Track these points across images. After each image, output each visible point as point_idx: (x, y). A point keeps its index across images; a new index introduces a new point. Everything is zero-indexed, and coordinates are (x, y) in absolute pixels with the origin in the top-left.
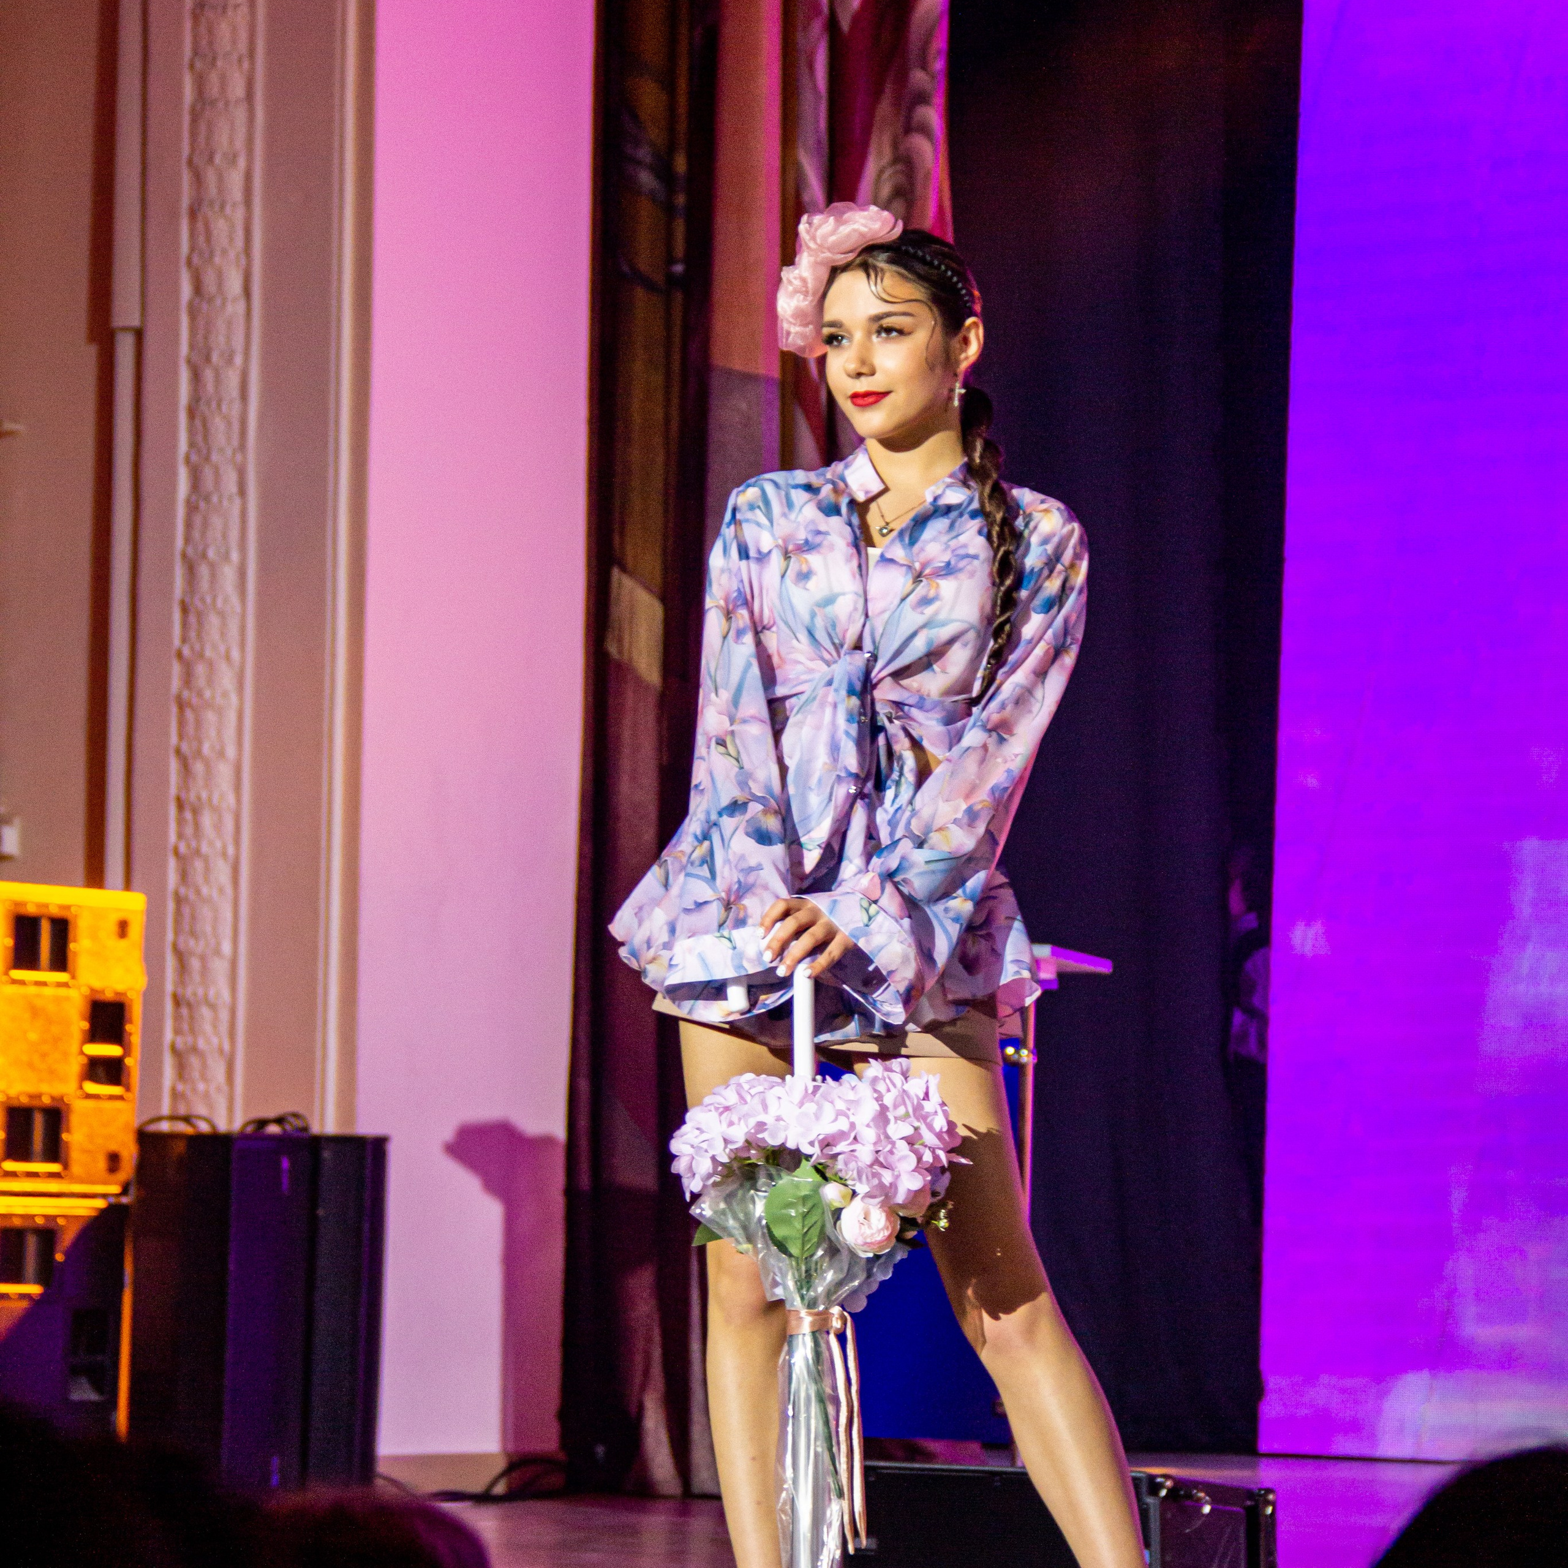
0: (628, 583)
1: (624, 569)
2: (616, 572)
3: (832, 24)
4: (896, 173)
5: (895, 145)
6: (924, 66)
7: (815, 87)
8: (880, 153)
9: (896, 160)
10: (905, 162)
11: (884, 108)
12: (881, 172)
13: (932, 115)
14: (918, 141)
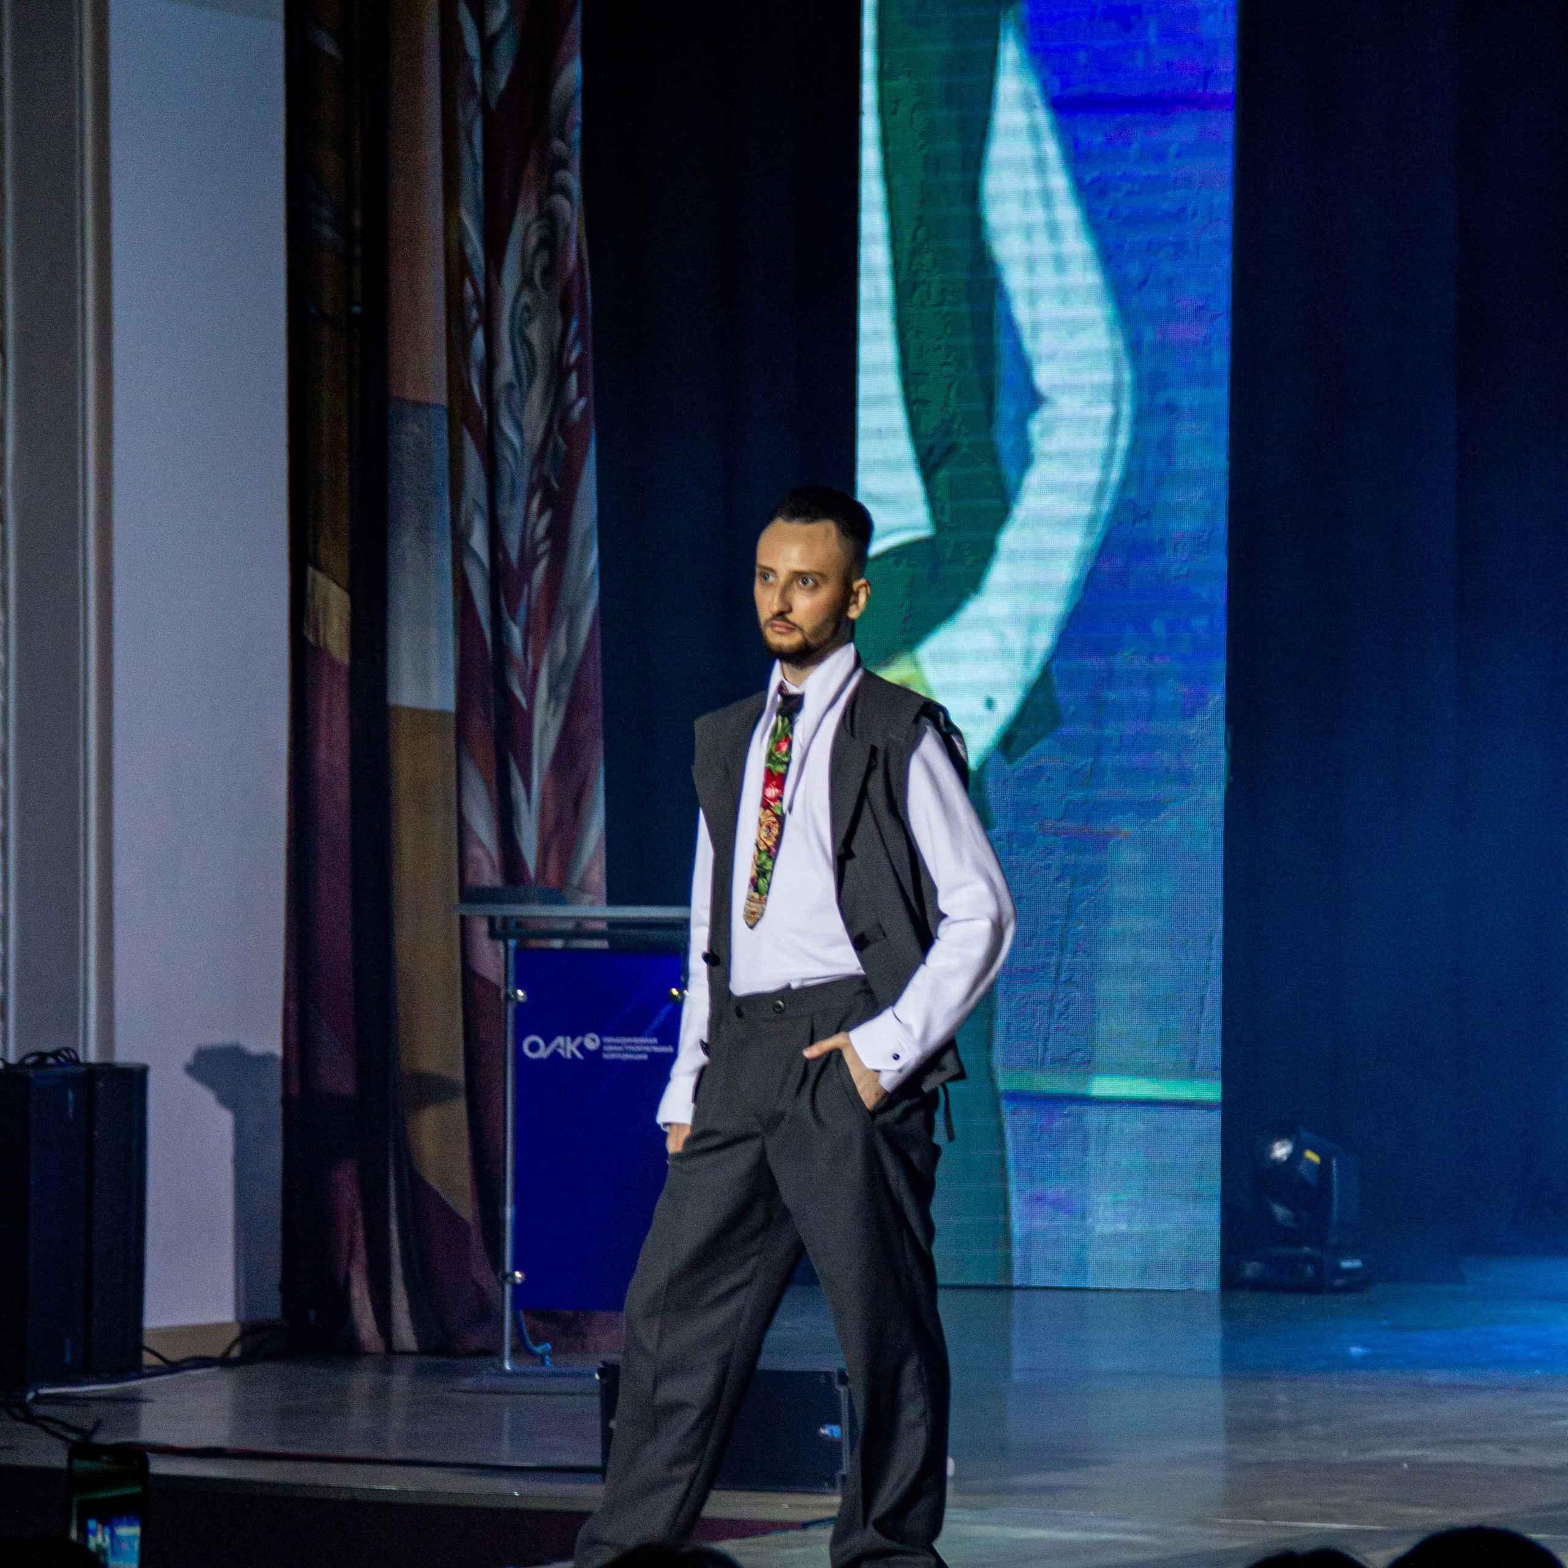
0: (321, 578)
1: (318, 567)
2: (311, 570)
3: (484, 104)
4: (540, 227)
5: (540, 203)
6: (563, 137)
7: (474, 157)
8: (527, 210)
9: (541, 216)
10: (549, 218)
11: (530, 170)
12: (528, 227)
13: (573, 179)
14: (559, 200)
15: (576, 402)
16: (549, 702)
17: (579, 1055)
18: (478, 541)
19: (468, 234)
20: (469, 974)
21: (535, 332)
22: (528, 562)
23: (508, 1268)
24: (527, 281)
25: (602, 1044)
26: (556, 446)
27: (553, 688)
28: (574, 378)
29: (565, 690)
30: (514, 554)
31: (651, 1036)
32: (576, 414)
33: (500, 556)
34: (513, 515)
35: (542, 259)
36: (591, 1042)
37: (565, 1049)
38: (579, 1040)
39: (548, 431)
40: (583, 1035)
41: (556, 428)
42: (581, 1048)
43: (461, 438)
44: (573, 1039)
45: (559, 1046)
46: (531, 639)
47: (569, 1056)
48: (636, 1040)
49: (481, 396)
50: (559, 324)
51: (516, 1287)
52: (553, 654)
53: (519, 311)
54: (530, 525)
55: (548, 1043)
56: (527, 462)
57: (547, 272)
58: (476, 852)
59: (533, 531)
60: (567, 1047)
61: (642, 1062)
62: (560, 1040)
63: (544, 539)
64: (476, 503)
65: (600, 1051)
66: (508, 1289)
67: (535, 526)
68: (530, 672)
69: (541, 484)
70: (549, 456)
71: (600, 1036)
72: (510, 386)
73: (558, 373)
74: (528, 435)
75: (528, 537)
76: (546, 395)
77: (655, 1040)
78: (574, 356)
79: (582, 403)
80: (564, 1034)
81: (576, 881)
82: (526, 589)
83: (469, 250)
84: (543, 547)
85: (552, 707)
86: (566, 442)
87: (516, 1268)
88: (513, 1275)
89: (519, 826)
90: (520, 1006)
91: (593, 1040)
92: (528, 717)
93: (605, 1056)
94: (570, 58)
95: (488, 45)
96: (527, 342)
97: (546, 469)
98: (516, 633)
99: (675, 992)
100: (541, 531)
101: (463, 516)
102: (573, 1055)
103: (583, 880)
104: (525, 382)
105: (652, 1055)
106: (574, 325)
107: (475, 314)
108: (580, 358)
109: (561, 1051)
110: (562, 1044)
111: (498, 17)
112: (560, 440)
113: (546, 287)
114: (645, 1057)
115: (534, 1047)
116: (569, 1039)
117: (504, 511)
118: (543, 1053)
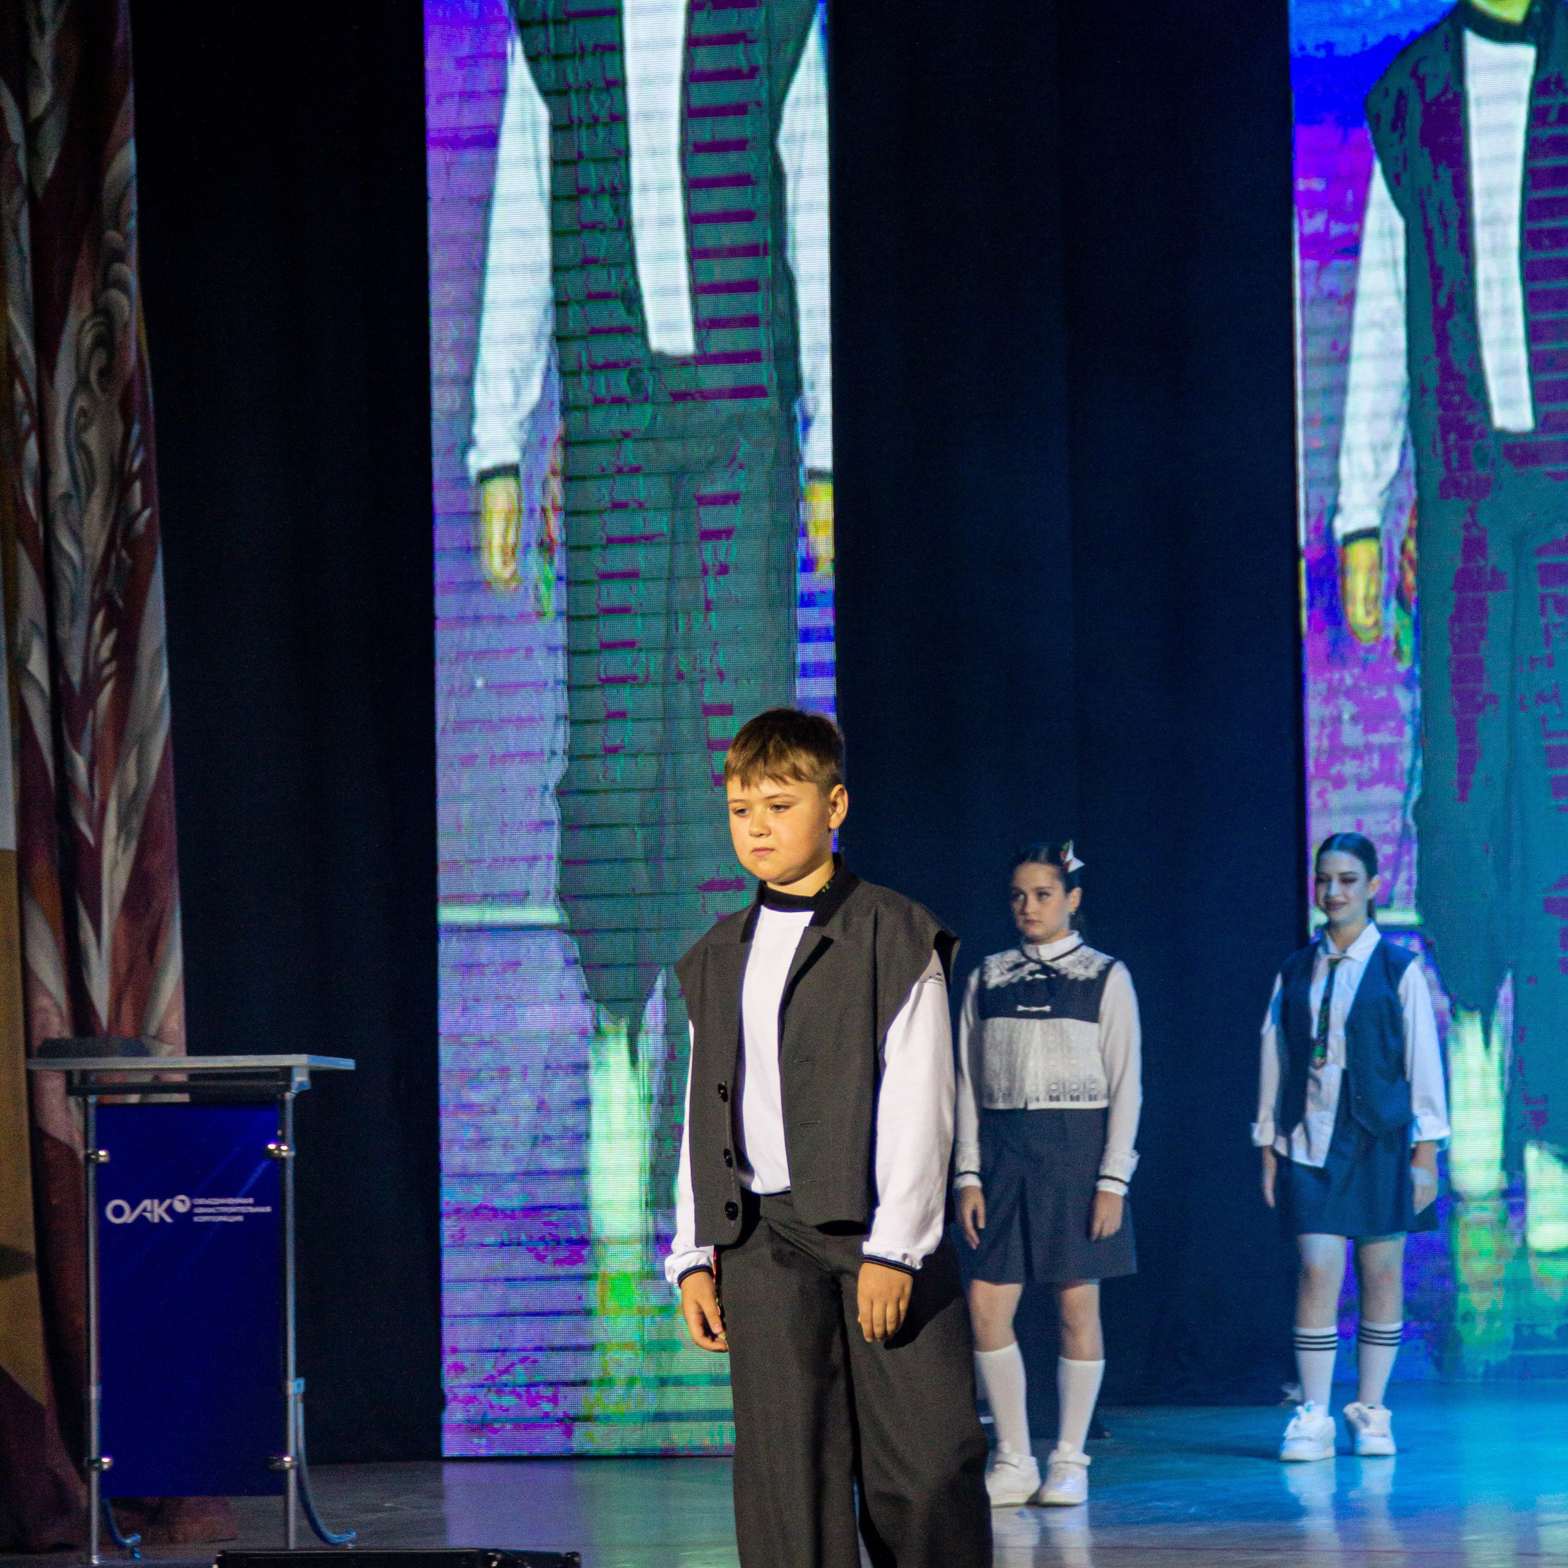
3: (30, 194)
4: (94, 326)
5: (94, 299)
7: (21, 251)
8: (80, 308)
9: (96, 312)
10: (104, 313)
11: (83, 263)
12: (83, 323)
13: (129, 272)
14: (115, 294)
15: (139, 513)
16: (118, 838)
17: (168, 1219)
18: (37, 665)
19: (17, 335)
20: (38, 1135)
21: (92, 438)
22: (92, 686)
23: (94, 1455)
24: (83, 383)
25: (193, 1206)
26: (119, 559)
27: (123, 823)
28: (137, 486)
29: (136, 823)
30: (76, 678)
31: (246, 1196)
32: (141, 525)
33: (61, 681)
34: (74, 636)
35: (99, 359)
36: (181, 1204)
37: (152, 1212)
38: (167, 1202)
39: (110, 545)
40: (172, 1196)
41: (119, 541)
42: (170, 1210)
43: (15, 557)
44: (161, 1203)
45: (145, 1210)
46: (97, 770)
47: (156, 1220)
48: (230, 1201)
49: (36, 508)
50: (119, 429)
51: (103, 1475)
52: (123, 785)
53: (74, 415)
54: (93, 648)
55: (133, 1208)
56: (88, 577)
57: (103, 373)
58: (43, 1002)
59: (97, 651)
60: (155, 1210)
61: (236, 1223)
62: (146, 1203)
63: (108, 661)
64: (34, 625)
65: (190, 1214)
66: (94, 1476)
67: (99, 647)
68: (96, 804)
69: (105, 601)
70: (112, 568)
71: (191, 1196)
72: (67, 497)
73: (121, 482)
74: (88, 550)
75: (91, 661)
76: (106, 506)
77: (251, 1201)
78: (136, 464)
79: (147, 513)
80: (152, 1197)
81: (152, 1030)
82: (91, 714)
83: (18, 351)
84: (109, 670)
85: (122, 842)
86: (131, 555)
87: (103, 1453)
88: (99, 1460)
89: (89, 974)
90: (100, 1166)
91: (183, 1201)
92: (96, 854)
93: (196, 1219)
94: (122, 144)
95: (32, 129)
96: (84, 448)
97: (110, 584)
98: (81, 763)
99: (272, 1146)
100: (105, 653)
101: (20, 640)
102: (161, 1219)
103: (160, 1029)
104: (83, 493)
105: (247, 1216)
106: (136, 429)
107: (26, 420)
108: (143, 465)
109: (148, 1215)
110: (149, 1209)
111: (42, 98)
112: (124, 553)
113: (104, 390)
114: (240, 1218)
115: (118, 1212)
116: (156, 1202)
117: (64, 631)
118: (128, 1218)
